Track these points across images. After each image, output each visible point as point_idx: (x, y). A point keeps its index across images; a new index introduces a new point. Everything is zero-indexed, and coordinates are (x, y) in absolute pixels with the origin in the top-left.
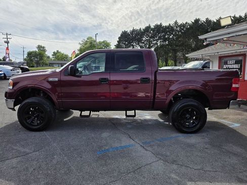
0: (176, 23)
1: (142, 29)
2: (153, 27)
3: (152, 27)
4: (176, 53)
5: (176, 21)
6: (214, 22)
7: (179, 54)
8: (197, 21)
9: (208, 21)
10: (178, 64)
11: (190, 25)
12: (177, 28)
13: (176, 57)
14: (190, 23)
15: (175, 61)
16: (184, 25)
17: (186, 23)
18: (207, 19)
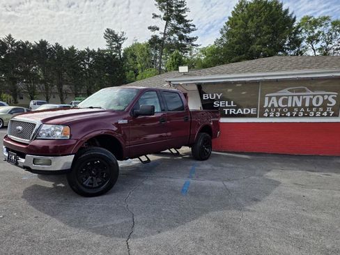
0: (9, 38)
4: (14, 83)
6: (66, 50)
9: (58, 47)
10: (19, 100)
11: (33, 47)
12: (12, 46)
13: (15, 90)
14: (33, 43)
15: (15, 96)
16: (24, 45)
17: (27, 43)
18: (57, 44)
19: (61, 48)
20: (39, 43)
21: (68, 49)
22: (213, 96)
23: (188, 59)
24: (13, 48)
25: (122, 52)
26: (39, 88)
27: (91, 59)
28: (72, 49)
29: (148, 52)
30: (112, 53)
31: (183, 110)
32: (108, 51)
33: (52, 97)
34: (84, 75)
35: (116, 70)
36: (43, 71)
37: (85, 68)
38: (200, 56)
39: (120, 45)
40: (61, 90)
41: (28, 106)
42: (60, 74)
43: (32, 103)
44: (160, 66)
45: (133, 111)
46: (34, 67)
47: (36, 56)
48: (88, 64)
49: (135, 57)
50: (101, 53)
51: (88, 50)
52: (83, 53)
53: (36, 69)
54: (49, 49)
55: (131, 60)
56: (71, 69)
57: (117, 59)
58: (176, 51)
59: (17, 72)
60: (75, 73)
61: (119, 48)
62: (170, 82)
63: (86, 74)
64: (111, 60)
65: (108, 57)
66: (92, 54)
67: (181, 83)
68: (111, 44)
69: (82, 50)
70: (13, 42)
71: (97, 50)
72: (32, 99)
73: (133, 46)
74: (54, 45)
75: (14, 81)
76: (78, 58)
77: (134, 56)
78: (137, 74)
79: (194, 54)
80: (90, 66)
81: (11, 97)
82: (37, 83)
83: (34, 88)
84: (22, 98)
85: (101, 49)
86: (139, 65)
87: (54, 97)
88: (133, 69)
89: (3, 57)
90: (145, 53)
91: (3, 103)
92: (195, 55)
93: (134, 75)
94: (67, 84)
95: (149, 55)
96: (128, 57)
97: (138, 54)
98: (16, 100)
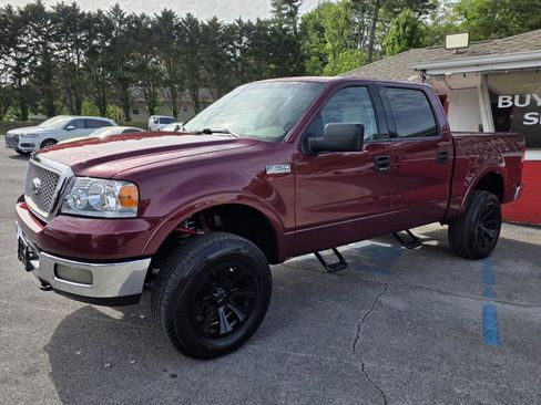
0: (117, 10)
1: (15, 9)
2: (52, 10)
3: (48, 8)
4: (125, 87)
5: (117, 6)
6: (203, 25)
7: (135, 91)
8: (168, 16)
9: (191, 21)
10: (132, 116)
11: (153, 23)
12: (120, 24)
13: (127, 99)
14: (152, 17)
15: (126, 108)
16: (137, 21)
17: (143, 16)
18: (189, 15)
19: (195, 21)
20: (161, 15)
21: (206, 23)
22: (522, 100)
23: (427, 28)
24: (122, 27)
25: (299, 22)
26: (163, 95)
27: (245, 39)
28: (214, 23)
29: (346, 19)
30: (281, 25)
31: (436, 134)
32: (273, 21)
33: (182, 108)
34: (233, 69)
35: (288, 58)
36: (168, 63)
37: (234, 57)
38: (455, 19)
39: (296, 8)
40: (195, 97)
41: (145, 126)
42: (193, 69)
43: (151, 120)
44: (372, 43)
45: (305, 141)
46: (154, 60)
47: (156, 37)
48: (239, 48)
49: (322, 30)
50: (262, 25)
51: (240, 22)
52: (231, 29)
53: (156, 63)
54: (177, 26)
55: (314, 36)
56: (212, 59)
57: (290, 35)
58: (407, 11)
59: (127, 69)
60: (218, 66)
61: (292, 14)
62: (424, 71)
63: (237, 66)
64: (280, 38)
65: (275, 33)
66: (246, 29)
67: (448, 73)
68: (280, 9)
69: (231, 23)
70: (122, 16)
71: (255, 23)
72: (152, 113)
73: (319, 9)
74: (185, 17)
75: (124, 83)
76: (223, 39)
77: (320, 29)
78: (325, 64)
79: (440, 15)
80: (243, 51)
81: (121, 110)
82: (159, 86)
83: (154, 95)
84: (136, 112)
85: (262, 19)
86: (329, 46)
87: (185, 110)
88: (318, 54)
89: (107, 44)
90: (342, 21)
91: (110, 121)
92: (442, 18)
93: (319, 64)
94: (205, 86)
95: (349, 23)
96: (309, 32)
97: (327, 24)
98: (127, 115)
